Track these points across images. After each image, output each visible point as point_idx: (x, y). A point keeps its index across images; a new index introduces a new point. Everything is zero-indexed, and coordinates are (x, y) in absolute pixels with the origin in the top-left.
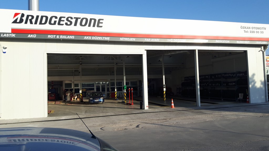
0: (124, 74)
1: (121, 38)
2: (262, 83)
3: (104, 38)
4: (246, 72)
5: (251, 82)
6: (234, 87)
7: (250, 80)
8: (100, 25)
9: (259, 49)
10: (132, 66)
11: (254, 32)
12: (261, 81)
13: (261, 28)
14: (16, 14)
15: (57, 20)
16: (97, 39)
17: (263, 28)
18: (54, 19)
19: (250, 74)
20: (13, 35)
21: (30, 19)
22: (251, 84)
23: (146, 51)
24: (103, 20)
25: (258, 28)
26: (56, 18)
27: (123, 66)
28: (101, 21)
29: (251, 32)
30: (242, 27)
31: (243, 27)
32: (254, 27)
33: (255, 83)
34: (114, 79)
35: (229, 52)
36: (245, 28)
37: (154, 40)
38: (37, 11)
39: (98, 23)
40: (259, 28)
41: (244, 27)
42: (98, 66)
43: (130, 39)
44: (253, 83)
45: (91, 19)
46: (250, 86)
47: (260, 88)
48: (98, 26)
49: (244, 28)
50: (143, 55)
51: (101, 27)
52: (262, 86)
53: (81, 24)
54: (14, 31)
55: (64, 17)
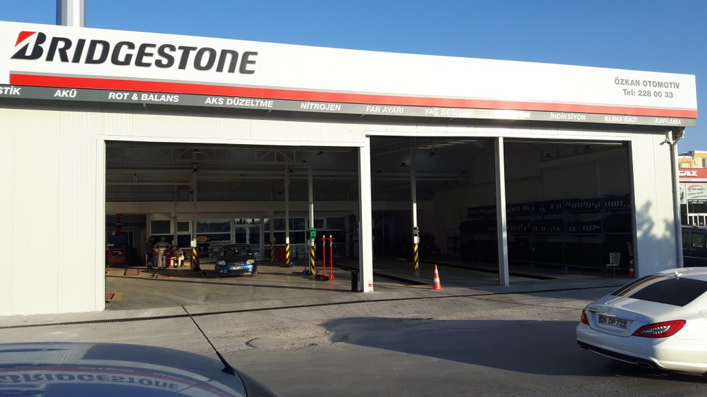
0: (311, 199)
1: (303, 104)
2: (668, 227)
3: (257, 101)
4: (628, 198)
5: (642, 224)
6: (598, 236)
7: (638, 220)
8: (249, 67)
9: (662, 137)
10: (333, 176)
11: (649, 94)
12: (666, 221)
13: (666, 85)
14: (24, 35)
15: (135, 53)
16: (241, 104)
17: (673, 85)
18: (124, 51)
19: (639, 203)
20: (15, 91)
21: (60, 49)
22: (640, 229)
23: (369, 139)
24: (255, 54)
25: (660, 84)
26: (131, 46)
27: (307, 176)
28: (251, 58)
29: (642, 94)
30: (618, 82)
31: (620, 81)
32: (650, 82)
33: (651, 225)
34: (284, 212)
35: (584, 145)
36: (627, 82)
37: (390, 110)
38: (81, 26)
39: (243, 63)
40: (662, 83)
41: (623, 80)
42: (242, 175)
43: (327, 107)
44: (645, 227)
45: (224, 53)
46: (639, 234)
47: (664, 240)
48: (243, 70)
49: (624, 82)
50: (361, 149)
51: (251, 72)
52: (668, 234)
53: (197, 65)
54: (16, 79)
55: (154, 46)
